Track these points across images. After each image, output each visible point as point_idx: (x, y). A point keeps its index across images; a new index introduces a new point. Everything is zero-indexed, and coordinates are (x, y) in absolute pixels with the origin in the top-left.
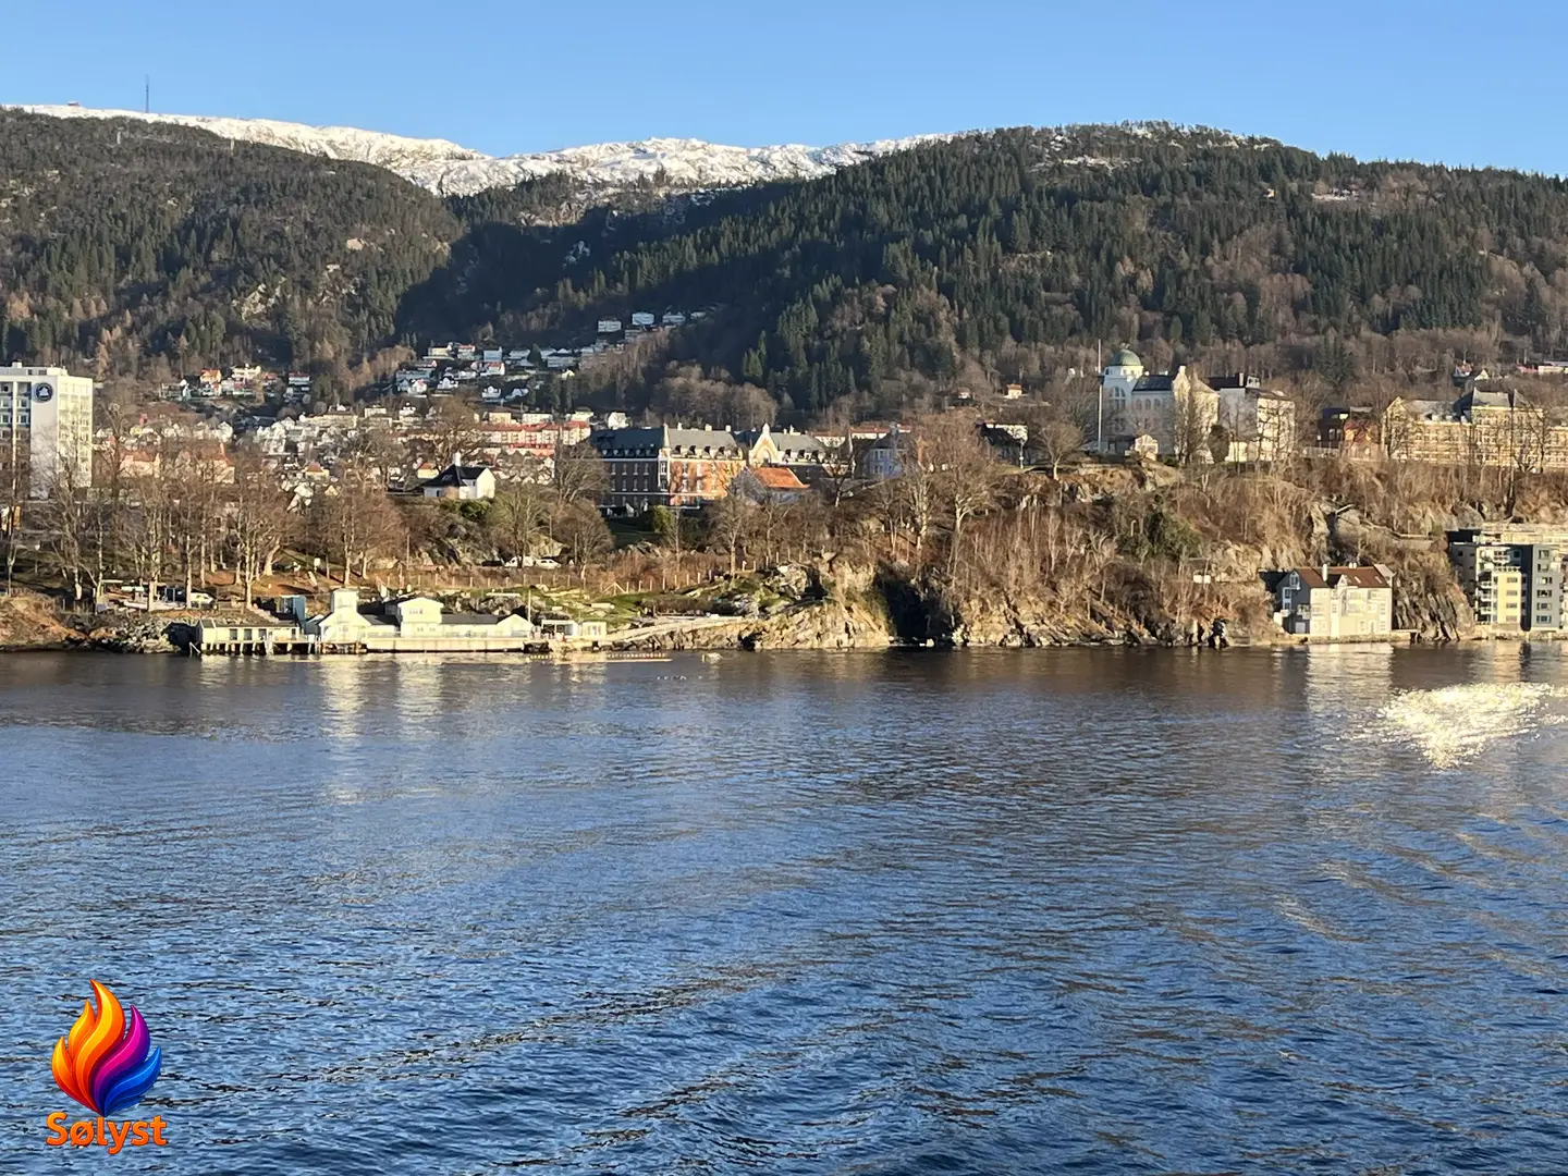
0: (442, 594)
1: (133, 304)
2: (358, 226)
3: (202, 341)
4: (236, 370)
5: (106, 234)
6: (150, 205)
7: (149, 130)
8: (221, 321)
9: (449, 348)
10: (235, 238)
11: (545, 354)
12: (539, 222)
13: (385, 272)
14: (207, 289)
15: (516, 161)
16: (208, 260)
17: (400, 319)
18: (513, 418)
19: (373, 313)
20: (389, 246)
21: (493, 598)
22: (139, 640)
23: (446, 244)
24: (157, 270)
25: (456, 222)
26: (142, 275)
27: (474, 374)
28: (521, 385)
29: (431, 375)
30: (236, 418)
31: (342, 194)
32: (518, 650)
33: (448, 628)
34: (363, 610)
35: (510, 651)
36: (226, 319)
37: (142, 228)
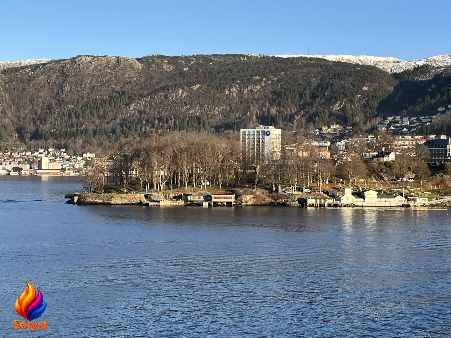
0: (378, 189)
1: (303, 108)
2: (366, 83)
3: (322, 118)
4: (332, 126)
5: (296, 89)
6: (308, 81)
7: (308, 60)
8: (327, 112)
9: (393, 117)
10: (332, 89)
11: (421, 118)
12: (420, 79)
13: (374, 96)
14: (324, 103)
15: (414, 62)
16: (324, 95)
17: (379, 109)
18: (411, 137)
19: (371, 108)
20: (375, 88)
21: (393, 190)
22: (290, 203)
23: (392, 87)
24: (310, 99)
25: (395, 81)
26: (306, 100)
27: (400, 125)
28: (414, 127)
29: (387, 125)
30: (332, 139)
31: (362, 74)
32: (400, 206)
33: (379, 199)
34: (353, 194)
35: (398, 206)
36: (329, 111)
37: (306, 87)
